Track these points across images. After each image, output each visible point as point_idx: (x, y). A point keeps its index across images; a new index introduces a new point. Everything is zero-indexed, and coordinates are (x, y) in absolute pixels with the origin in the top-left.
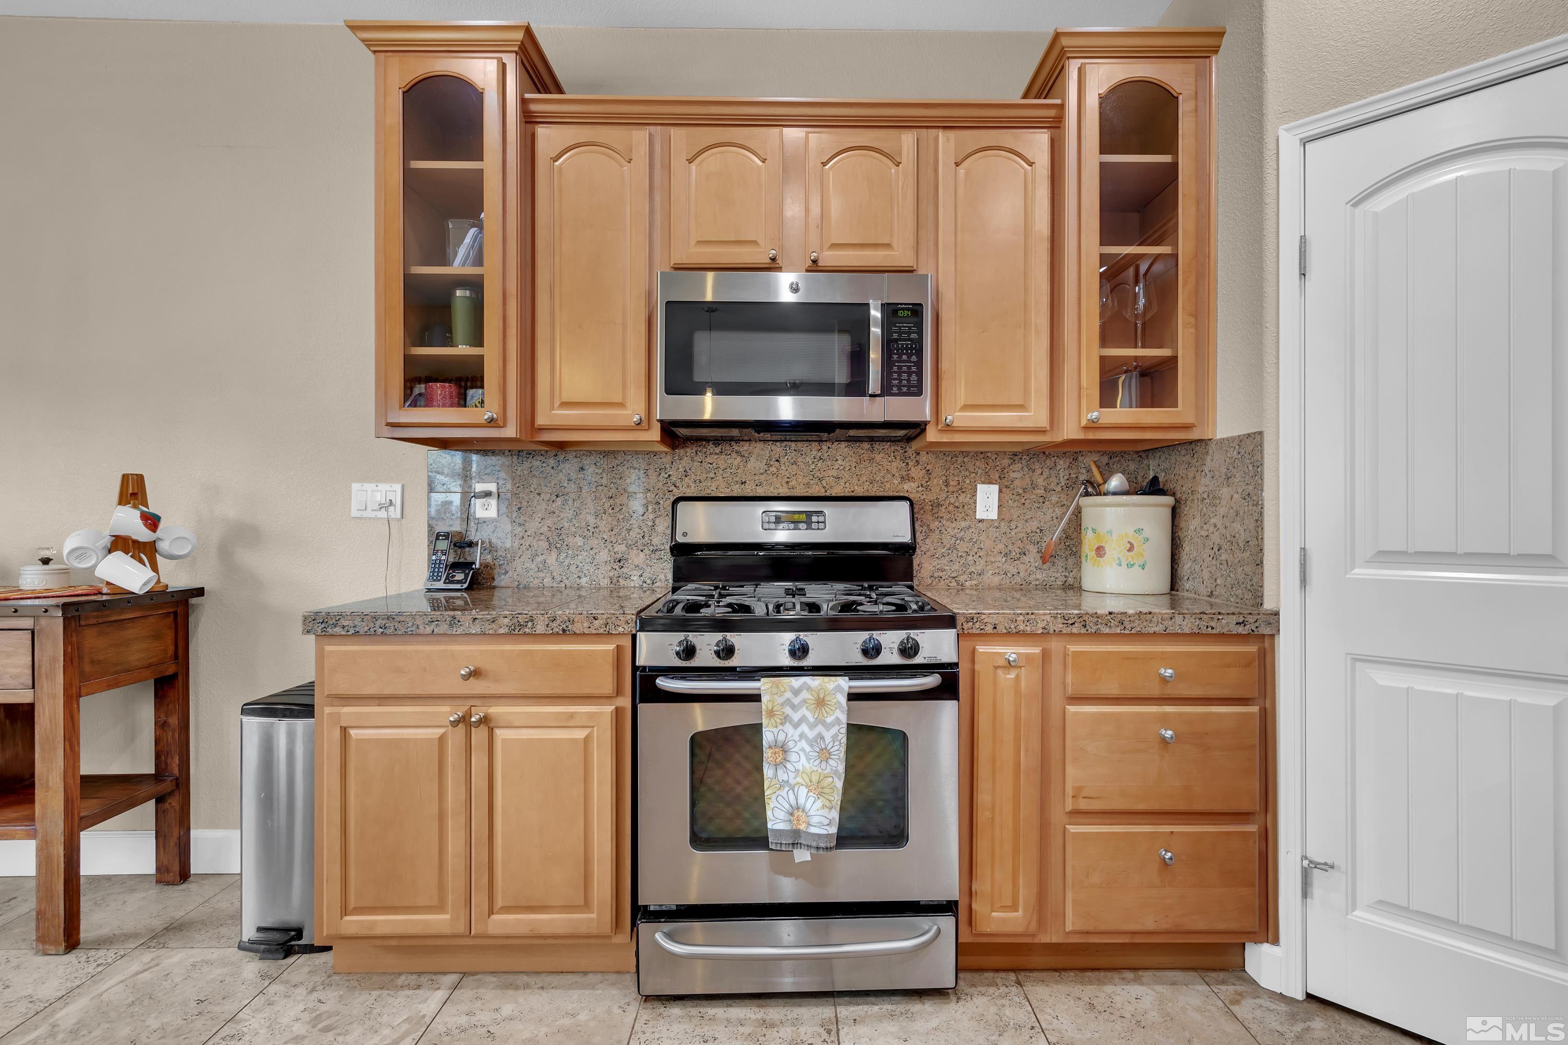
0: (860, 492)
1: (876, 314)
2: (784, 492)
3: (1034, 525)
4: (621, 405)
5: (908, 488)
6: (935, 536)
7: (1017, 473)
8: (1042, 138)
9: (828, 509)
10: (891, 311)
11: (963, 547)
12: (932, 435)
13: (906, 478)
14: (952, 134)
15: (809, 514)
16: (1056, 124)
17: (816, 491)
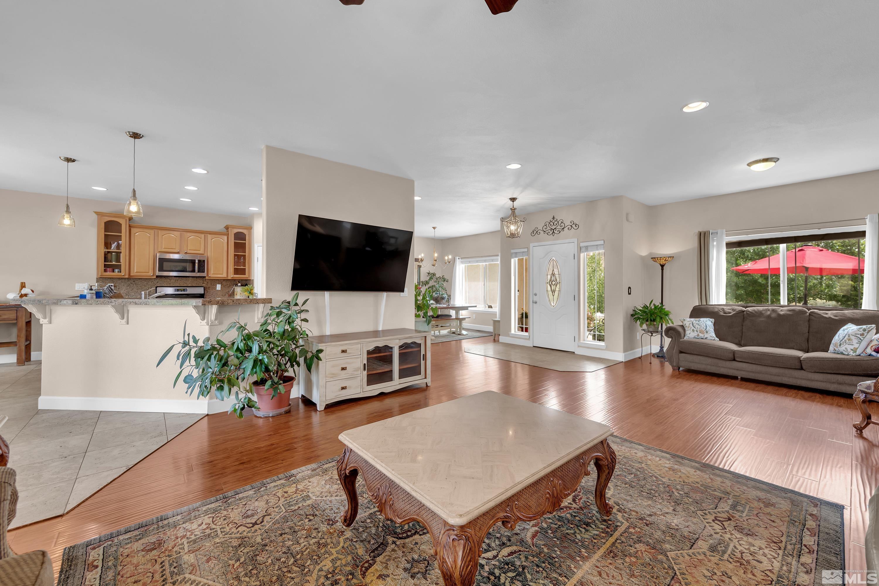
0: (194, 285)
1: (197, 261)
2: (179, 285)
3: (227, 291)
4: (148, 272)
5: (204, 285)
6: (209, 292)
7: (224, 283)
8: (226, 237)
9: (188, 288)
10: (199, 261)
11: (214, 294)
12: (207, 278)
13: (203, 283)
14: (211, 235)
15: (184, 289)
16: (228, 235)
17: (185, 285)
